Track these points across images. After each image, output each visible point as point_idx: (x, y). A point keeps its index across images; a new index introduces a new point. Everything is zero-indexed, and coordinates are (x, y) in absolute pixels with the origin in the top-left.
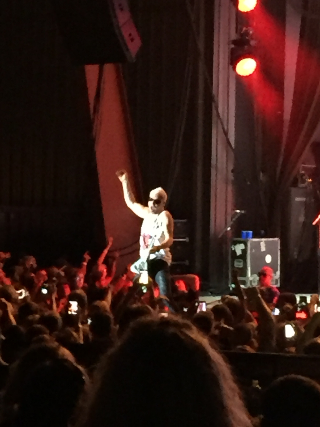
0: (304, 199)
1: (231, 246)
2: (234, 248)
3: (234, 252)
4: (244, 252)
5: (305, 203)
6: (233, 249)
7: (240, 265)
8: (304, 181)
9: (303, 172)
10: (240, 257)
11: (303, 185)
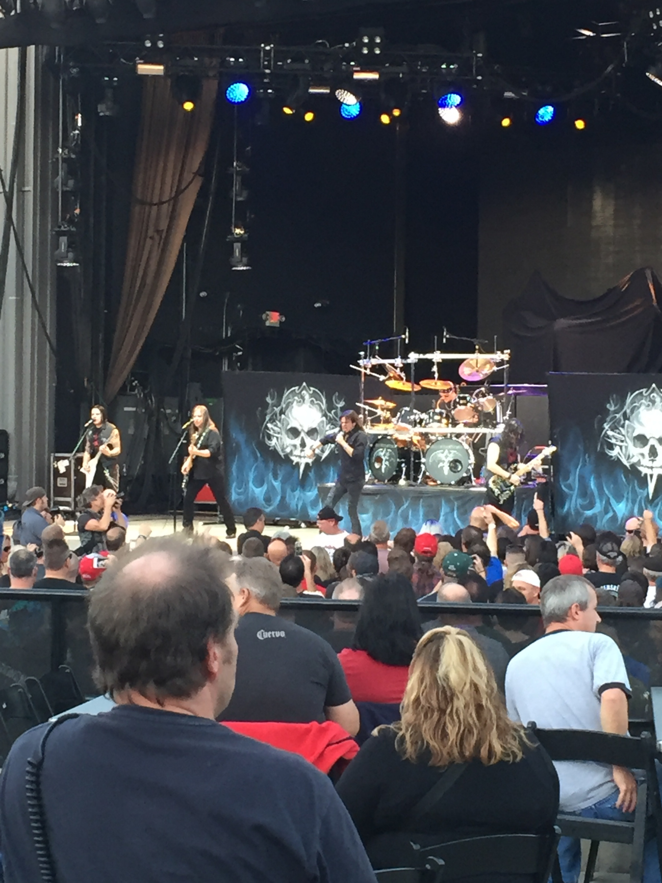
0: (134, 409)
1: (54, 462)
2: (57, 464)
3: (56, 470)
4: (68, 468)
5: (135, 412)
6: (56, 466)
7: (64, 484)
8: (133, 389)
9: (133, 378)
10: (64, 475)
11: (133, 393)
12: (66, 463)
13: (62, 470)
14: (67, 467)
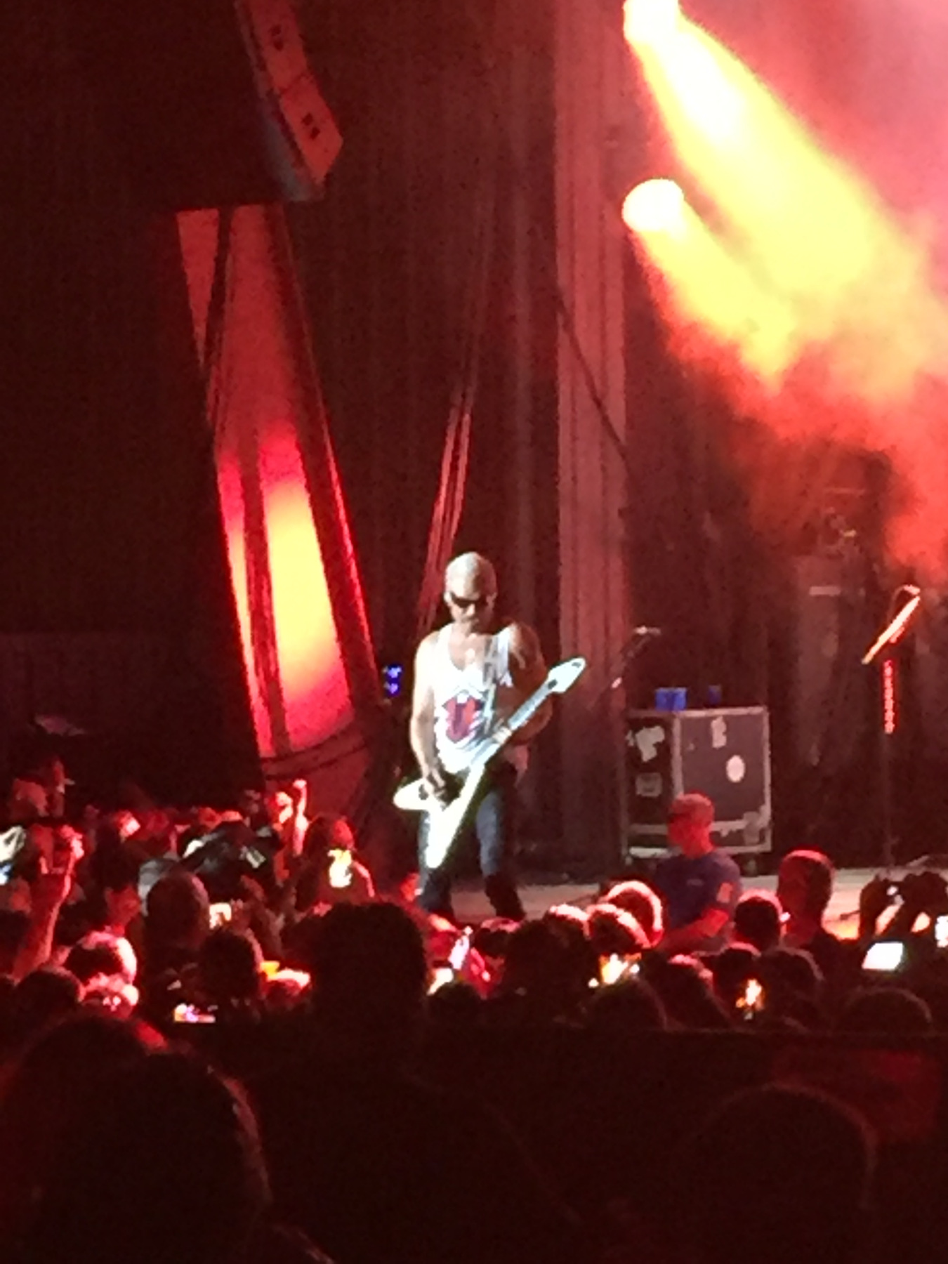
1: (626, 733)
3: (635, 753)
4: (664, 749)
5: (840, 599)
6: (631, 744)
7: (651, 790)
8: (833, 537)
9: (831, 510)
10: (651, 767)
11: (833, 549)
12: (656, 734)
13: (648, 753)
14: (658, 746)
